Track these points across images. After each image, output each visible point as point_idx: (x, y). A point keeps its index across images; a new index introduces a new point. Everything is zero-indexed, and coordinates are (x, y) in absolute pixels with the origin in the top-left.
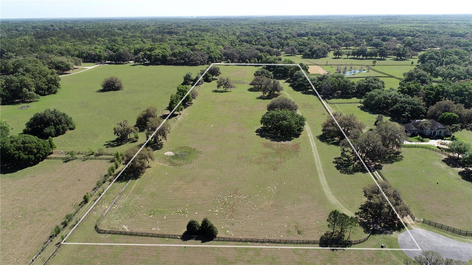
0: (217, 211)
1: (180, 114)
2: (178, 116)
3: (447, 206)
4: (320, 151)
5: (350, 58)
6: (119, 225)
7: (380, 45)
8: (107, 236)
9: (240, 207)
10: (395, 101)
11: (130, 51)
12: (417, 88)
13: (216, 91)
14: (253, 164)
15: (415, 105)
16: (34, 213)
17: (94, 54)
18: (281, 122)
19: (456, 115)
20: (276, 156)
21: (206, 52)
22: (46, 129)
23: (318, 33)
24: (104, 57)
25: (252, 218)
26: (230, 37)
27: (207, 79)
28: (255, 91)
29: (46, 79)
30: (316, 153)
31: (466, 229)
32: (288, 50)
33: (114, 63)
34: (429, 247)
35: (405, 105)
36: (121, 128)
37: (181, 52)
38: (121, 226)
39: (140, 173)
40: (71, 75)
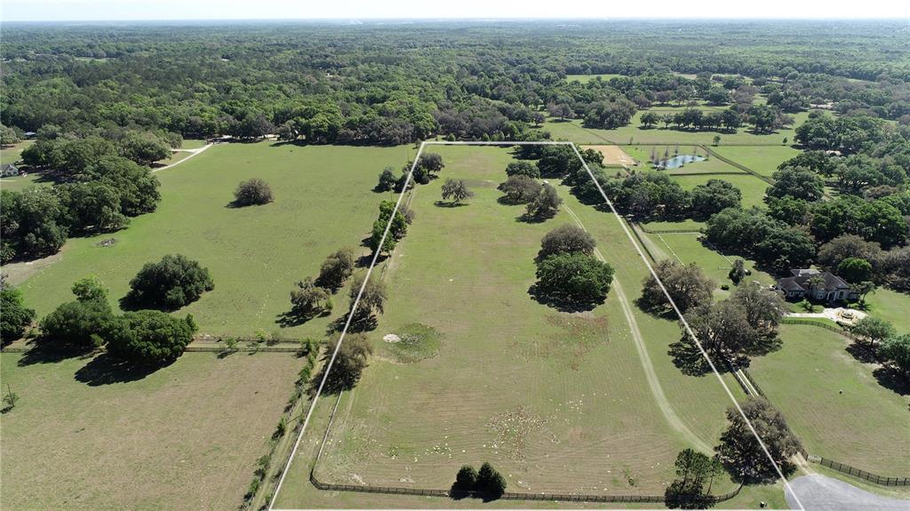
0: (496, 446)
1: (391, 256)
2: (388, 260)
4: (643, 332)
5: (672, 129)
6: (348, 475)
7: (722, 97)
8: (334, 495)
9: (531, 438)
10: (763, 233)
11: (267, 116)
12: (799, 208)
13: (441, 204)
15: (797, 242)
17: (201, 122)
18: (573, 277)
19: (867, 263)
20: (571, 342)
21: (408, 120)
22: (169, 292)
23: (604, 67)
24: (219, 127)
25: (554, 458)
26: (443, 79)
27: (420, 178)
28: (511, 204)
29: (138, 185)
30: (637, 334)
31: (887, 474)
32: (556, 110)
33: (239, 139)
35: (780, 241)
36: (305, 292)
37: (364, 120)
38: (351, 476)
39: (354, 377)
40: (169, 169)
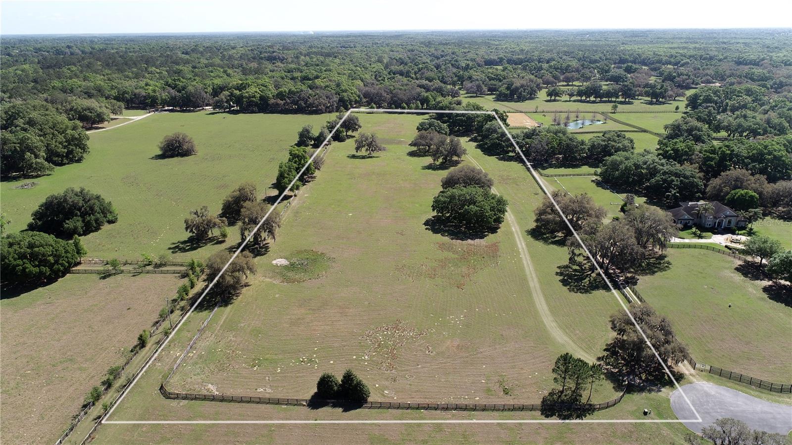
0: (366, 357)
1: (295, 196)
2: (292, 199)
3: (748, 343)
4: (533, 256)
5: (575, 101)
6: (202, 385)
7: (621, 78)
8: (181, 404)
9: (405, 350)
10: (653, 172)
11: (206, 90)
12: (688, 149)
13: (354, 157)
14: (422, 277)
15: (686, 177)
16: (54, 366)
17: (144, 94)
18: (466, 207)
19: (754, 194)
20: (460, 264)
21: (334, 92)
22: (67, 222)
23: (518, 59)
24: (162, 99)
25: (426, 369)
26: (373, 66)
27: (337, 138)
28: (419, 156)
29: (65, 137)
30: (526, 258)
31: (781, 382)
32: (471, 88)
33: (179, 109)
34: (722, 412)
35: (670, 177)
36: (197, 220)
37: (293, 92)
38: (205, 386)
39: (234, 295)
40: (107, 131)
